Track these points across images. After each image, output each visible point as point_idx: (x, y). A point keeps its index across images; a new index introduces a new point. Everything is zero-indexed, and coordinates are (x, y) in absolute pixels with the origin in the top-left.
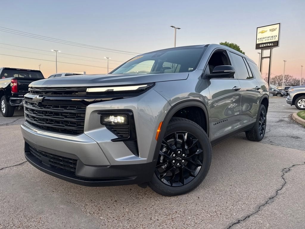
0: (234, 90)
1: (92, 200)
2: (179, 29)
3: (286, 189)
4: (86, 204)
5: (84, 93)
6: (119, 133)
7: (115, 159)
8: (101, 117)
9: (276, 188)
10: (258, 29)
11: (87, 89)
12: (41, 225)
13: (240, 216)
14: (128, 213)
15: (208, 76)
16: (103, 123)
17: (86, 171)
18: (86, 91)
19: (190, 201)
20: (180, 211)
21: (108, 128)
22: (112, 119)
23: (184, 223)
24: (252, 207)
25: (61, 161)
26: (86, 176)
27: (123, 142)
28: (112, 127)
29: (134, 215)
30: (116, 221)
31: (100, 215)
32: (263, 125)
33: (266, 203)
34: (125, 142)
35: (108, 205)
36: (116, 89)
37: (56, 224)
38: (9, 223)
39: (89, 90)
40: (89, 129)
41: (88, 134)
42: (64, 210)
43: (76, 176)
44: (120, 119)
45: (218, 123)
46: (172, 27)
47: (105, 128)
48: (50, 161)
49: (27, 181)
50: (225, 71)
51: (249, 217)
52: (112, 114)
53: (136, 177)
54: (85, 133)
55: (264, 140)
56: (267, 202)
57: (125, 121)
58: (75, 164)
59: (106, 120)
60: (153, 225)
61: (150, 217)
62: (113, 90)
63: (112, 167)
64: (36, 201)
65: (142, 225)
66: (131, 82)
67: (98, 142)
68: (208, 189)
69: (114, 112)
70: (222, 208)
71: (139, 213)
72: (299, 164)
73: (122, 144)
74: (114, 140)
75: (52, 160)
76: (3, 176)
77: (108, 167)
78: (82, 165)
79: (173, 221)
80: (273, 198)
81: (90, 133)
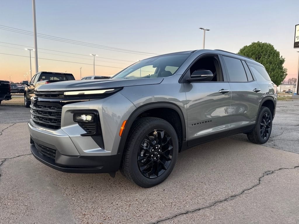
0: (221, 92)
1: (73, 185)
2: (208, 30)
3: (255, 189)
4: (68, 187)
5: (63, 96)
6: (88, 129)
7: (84, 151)
8: (74, 115)
9: (245, 188)
10: (297, 26)
11: (65, 93)
12: (26, 199)
13: (191, 208)
14: (96, 197)
15: (187, 80)
16: (75, 121)
17: (62, 160)
18: (63, 94)
19: (154, 192)
20: (141, 199)
21: (80, 125)
22: (84, 117)
23: (138, 209)
24: (208, 202)
25: (48, 151)
26: (62, 164)
27: (90, 137)
28: (82, 124)
29: (100, 199)
30: (83, 202)
31: (73, 196)
32: (267, 127)
33: (225, 200)
34: (92, 137)
35: (84, 189)
36: (86, 93)
37: (37, 200)
38: (4, 196)
39: (66, 94)
40: (65, 125)
41: (64, 129)
42: (48, 190)
43: (55, 163)
44: (89, 118)
45: (198, 124)
46: (201, 28)
47: (77, 125)
48: (42, 151)
49: (32, 167)
50: (202, 76)
51: (199, 209)
52: (83, 114)
53: (103, 167)
54: (62, 128)
55: (268, 143)
56: (227, 199)
57: (92, 118)
58: (55, 153)
59: (78, 118)
60: (111, 208)
61: (112, 201)
62: (84, 93)
63: (82, 157)
64: (31, 182)
65: (102, 207)
66: (101, 87)
67: (70, 136)
68: (177, 184)
69: (84, 111)
70: (179, 201)
71: (105, 198)
72: (287, 168)
73: (90, 139)
74: (83, 135)
75: (43, 150)
76: (17, 162)
77: (79, 157)
78: (60, 154)
79: (129, 206)
80: (235, 196)
81: (65, 129)
